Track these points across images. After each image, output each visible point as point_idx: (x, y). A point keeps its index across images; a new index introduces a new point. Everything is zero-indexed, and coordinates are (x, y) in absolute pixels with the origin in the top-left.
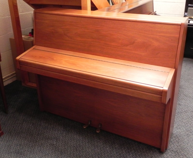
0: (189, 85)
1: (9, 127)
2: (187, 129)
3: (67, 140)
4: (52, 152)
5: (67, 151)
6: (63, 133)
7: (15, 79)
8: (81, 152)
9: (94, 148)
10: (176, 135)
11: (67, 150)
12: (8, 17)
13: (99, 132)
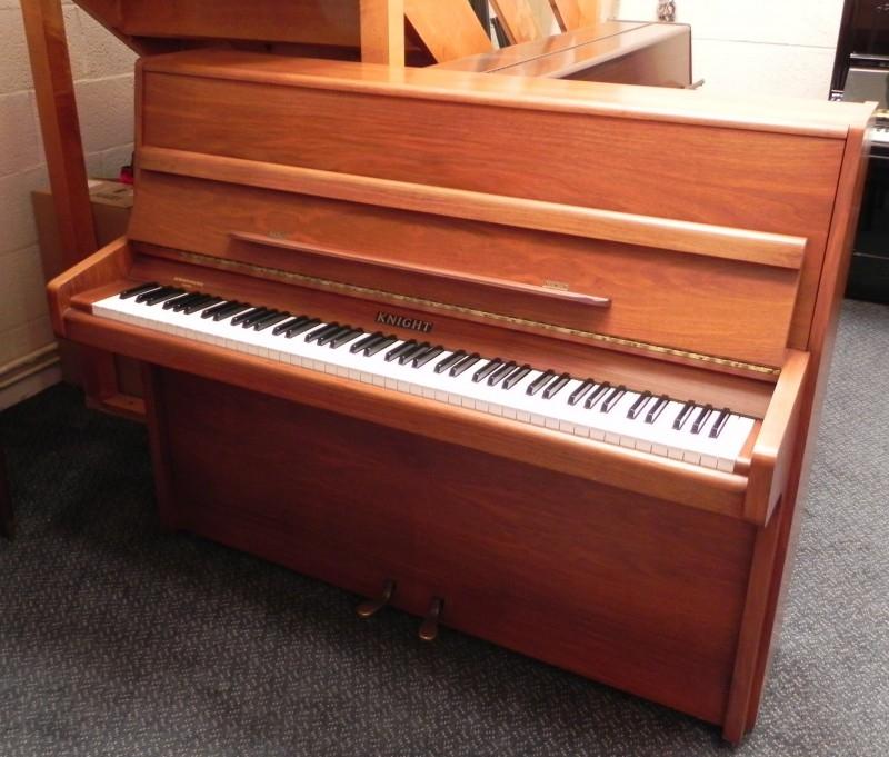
0: (848, 421)
1: (14, 603)
2: (846, 632)
3: (280, 671)
4: (209, 731)
5: (279, 727)
6: (263, 639)
7: (54, 378)
8: (346, 732)
9: (406, 716)
10: (795, 662)
11: (281, 722)
12: (25, 92)
13: (434, 640)
